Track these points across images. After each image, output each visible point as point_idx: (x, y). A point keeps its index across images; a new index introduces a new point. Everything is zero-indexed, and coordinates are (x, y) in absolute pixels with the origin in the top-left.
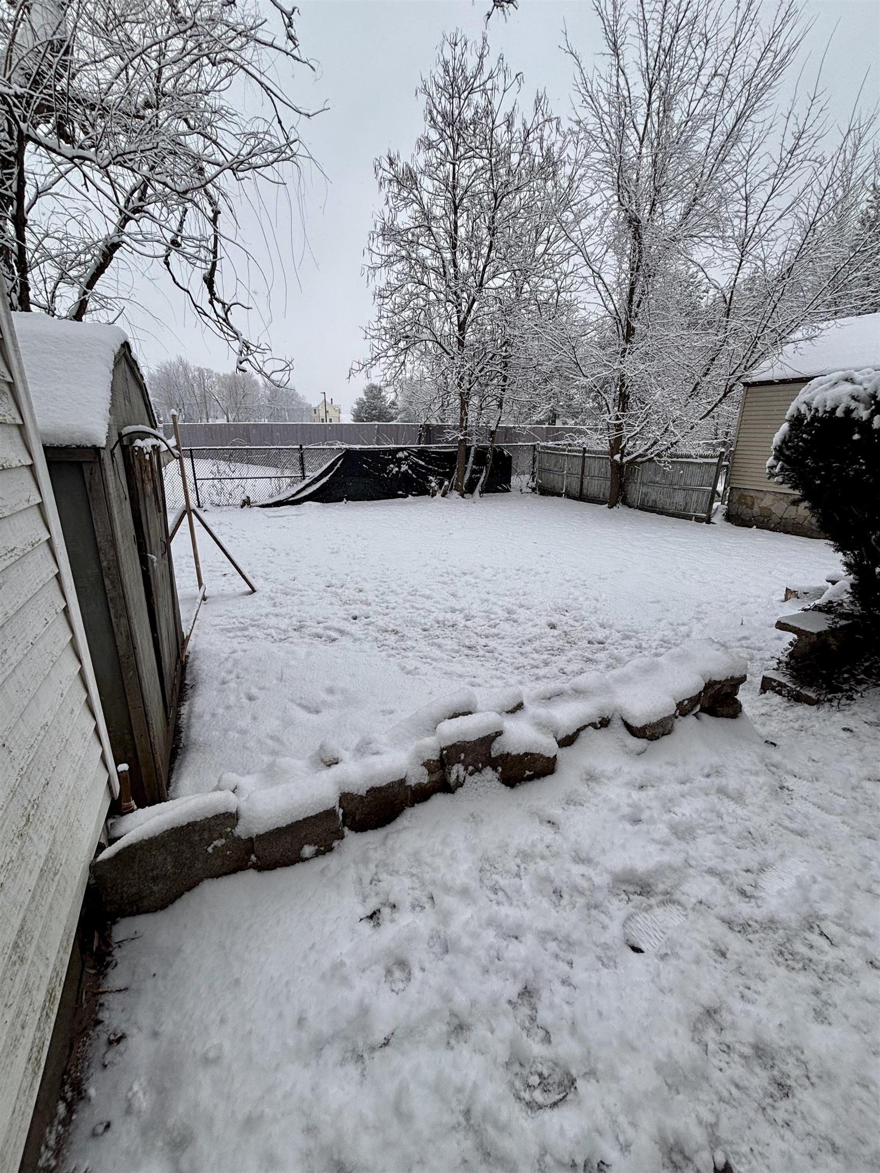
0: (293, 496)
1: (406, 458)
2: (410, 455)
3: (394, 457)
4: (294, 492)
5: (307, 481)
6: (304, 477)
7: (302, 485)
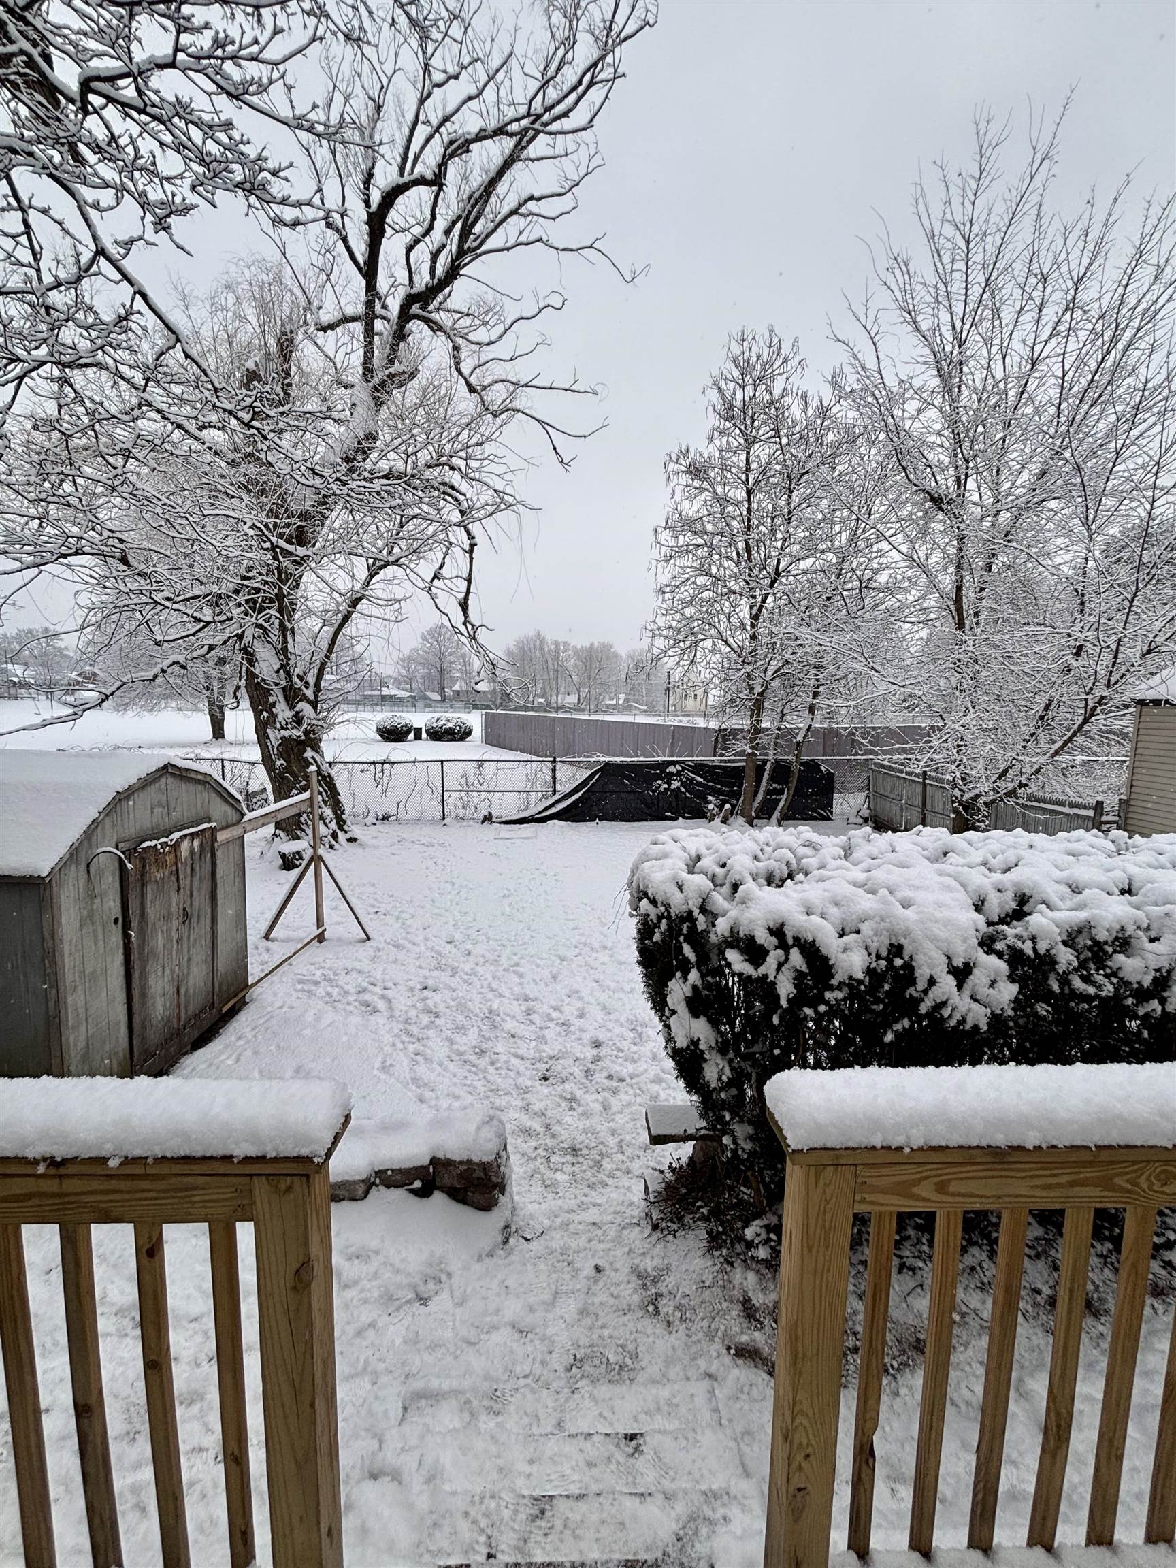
0: (540, 812)
1: (679, 773)
2: (684, 769)
3: (663, 771)
4: (541, 808)
5: (557, 797)
6: (554, 792)
7: (551, 801)
